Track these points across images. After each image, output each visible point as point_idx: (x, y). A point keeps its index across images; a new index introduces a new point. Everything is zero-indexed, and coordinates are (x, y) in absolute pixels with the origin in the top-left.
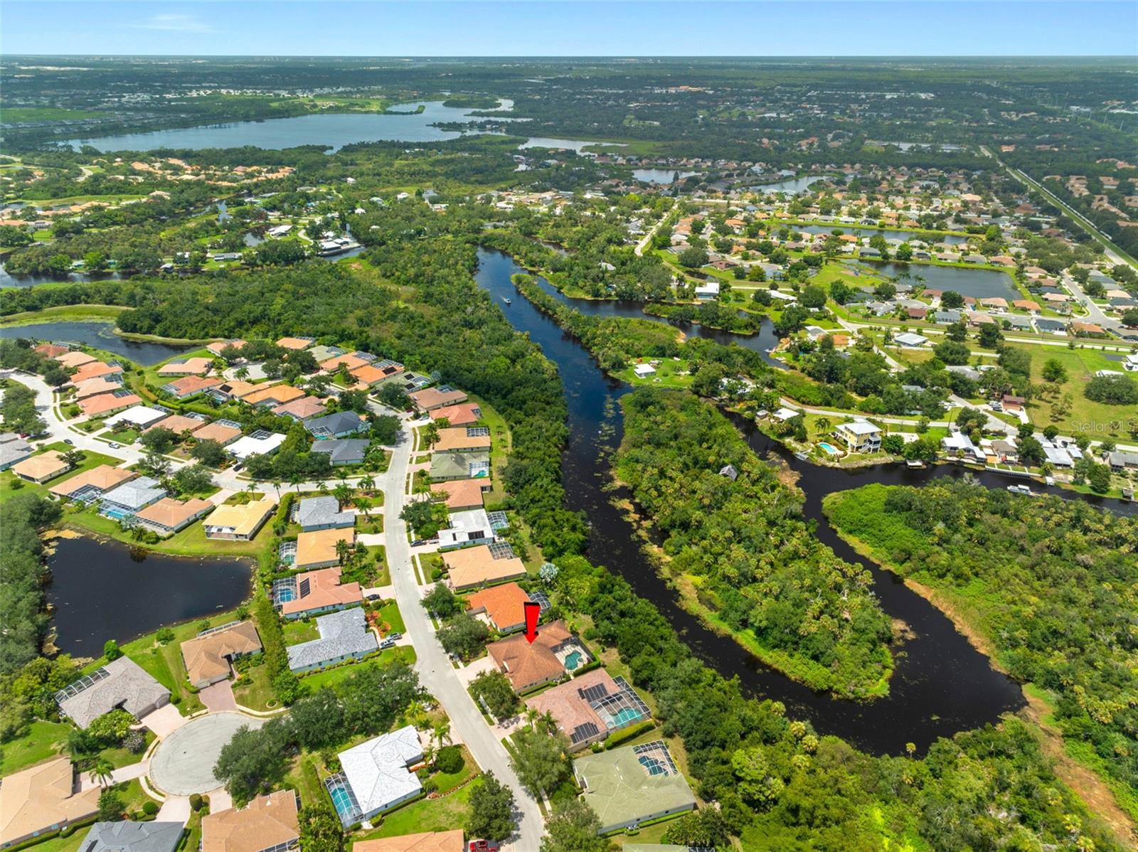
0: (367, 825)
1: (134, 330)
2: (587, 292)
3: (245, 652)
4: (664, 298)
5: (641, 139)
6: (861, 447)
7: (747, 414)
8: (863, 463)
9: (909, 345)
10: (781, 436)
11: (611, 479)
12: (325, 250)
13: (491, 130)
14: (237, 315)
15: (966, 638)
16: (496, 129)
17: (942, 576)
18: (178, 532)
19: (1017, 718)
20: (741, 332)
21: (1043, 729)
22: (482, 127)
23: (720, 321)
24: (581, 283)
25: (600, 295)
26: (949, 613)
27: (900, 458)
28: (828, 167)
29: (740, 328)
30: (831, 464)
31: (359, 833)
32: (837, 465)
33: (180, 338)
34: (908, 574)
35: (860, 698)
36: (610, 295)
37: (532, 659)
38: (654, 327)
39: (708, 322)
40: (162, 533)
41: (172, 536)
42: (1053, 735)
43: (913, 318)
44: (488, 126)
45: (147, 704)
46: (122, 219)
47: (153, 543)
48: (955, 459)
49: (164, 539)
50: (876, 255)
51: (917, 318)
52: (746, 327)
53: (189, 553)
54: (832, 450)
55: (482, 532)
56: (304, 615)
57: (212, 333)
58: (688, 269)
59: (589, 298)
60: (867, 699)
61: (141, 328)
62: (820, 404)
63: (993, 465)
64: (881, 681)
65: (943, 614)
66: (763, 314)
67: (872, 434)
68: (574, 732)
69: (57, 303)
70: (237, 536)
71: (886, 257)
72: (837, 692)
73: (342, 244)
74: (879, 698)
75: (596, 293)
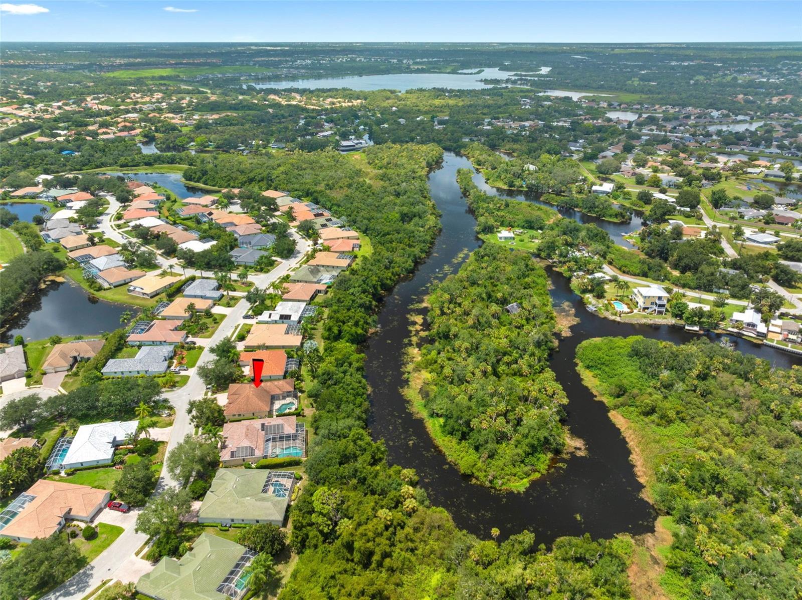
0: (63, 474)
1: (190, 180)
2: (505, 183)
3: (86, 357)
4: (564, 192)
5: (633, 93)
6: (648, 308)
7: (566, 274)
8: (644, 321)
9: (758, 242)
10: (585, 291)
11: (422, 301)
12: (343, 146)
13: (520, 84)
14: (251, 175)
15: (633, 466)
16: (524, 84)
17: (647, 414)
18: (115, 287)
19: (633, 541)
20: (611, 220)
21: (651, 555)
22: (514, 82)
23: (596, 210)
24: (503, 177)
25: (513, 186)
26: (632, 444)
27: (682, 322)
28: (786, 115)
29: (611, 216)
30: (613, 318)
31: (57, 477)
32: (618, 319)
33: (213, 186)
34: (616, 407)
35: (495, 488)
36: (522, 187)
37: (248, 397)
38: (539, 209)
39: (587, 210)
40: (106, 286)
41: (110, 289)
42: (658, 564)
43: (779, 223)
44: (519, 82)
45: (8, 373)
46: (236, 122)
47: (97, 291)
48: (736, 330)
49: (105, 290)
50: (780, 177)
51: (782, 224)
52: (616, 216)
53: (111, 300)
54: (622, 308)
55: (290, 316)
56: (138, 343)
57: (232, 184)
58: (601, 175)
59: (506, 187)
60: (500, 490)
61: (194, 178)
62: (638, 275)
63: (772, 340)
64: (525, 480)
65: (627, 443)
66: (641, 209)
67: (660, 298)
68: (235, 450)
69: (163, 162)
70: (144, 294)
71: (789, 179)
72: (477, 479)
73: (357, 144)
74: (512, 492)
75: (511, 185)
